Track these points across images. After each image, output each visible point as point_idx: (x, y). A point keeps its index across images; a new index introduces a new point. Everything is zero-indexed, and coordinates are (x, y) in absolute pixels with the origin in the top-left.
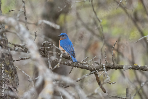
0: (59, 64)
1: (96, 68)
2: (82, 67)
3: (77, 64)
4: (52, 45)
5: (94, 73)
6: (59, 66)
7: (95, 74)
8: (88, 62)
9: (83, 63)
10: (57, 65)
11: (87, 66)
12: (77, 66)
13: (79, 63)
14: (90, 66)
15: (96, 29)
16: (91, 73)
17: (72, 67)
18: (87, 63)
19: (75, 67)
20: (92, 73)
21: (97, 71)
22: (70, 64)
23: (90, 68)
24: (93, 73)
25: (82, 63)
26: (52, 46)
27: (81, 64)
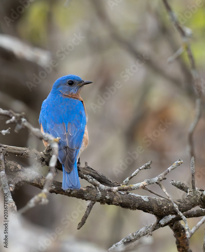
0: (45, 190)
1: (179, 206)
2: (125, 201)
3: (110, 191)
4: (20, 122)
5: (170, 224)
6: (45, 201)
7: (171, 226)
8: (149, 183)
9: (131, 189)
10: (40, 195)
11: (145, 198)
12: (108, 197)
13: (115, 188)
14: (157, 198)
15: (170, 63)
16: (158, 225)
17: (89, 202)
18: (144, 187)
19: (102, 201)
20: (162, 222)
21: (184, 217)
22: (82, 191)
23: (154, 205)
24: (165, 225)
25: (125, 187)
26: (19, 127)
27: (123, 190)
